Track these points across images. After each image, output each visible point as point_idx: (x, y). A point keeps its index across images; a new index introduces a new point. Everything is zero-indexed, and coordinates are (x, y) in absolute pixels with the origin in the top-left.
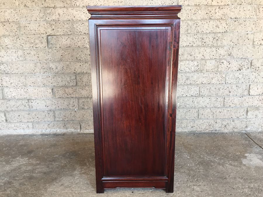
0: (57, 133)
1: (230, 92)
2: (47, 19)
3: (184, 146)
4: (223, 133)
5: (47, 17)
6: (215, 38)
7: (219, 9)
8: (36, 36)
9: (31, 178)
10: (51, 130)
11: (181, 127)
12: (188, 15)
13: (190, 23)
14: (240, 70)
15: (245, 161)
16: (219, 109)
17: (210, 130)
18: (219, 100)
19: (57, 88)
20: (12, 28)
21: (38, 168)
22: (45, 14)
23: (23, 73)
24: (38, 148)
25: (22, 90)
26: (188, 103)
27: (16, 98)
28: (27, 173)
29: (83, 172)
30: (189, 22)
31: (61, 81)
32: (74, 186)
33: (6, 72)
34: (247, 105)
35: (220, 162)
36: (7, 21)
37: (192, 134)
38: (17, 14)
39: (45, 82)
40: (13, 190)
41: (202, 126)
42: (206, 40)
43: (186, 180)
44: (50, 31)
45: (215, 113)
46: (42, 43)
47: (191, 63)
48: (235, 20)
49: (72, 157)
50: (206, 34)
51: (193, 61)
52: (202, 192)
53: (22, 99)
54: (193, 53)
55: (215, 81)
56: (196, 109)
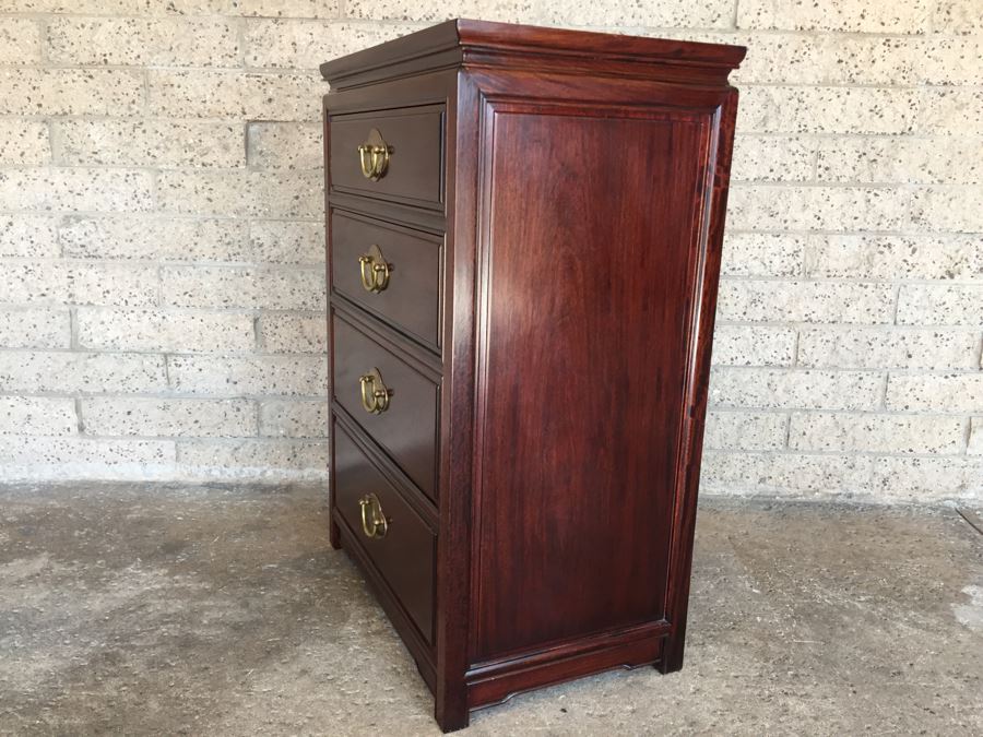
0: (265, 483)
1: (910, 356)
2: (249, 59)
3: (735, 547)
4: (874, 507)
5: (248, 53)
6: (865, 154)
7: (886, 48)
8: (207, 121)
9: (186, 643)
10: (241, 471)
11: (721, 479)
12: (771, 66)
13: (777, 95)
14: (952, 276)
15: (963, 614)
16: (865, 417)
17: (827, 495)
18: (868, 385)
19: (272, 317)
20: (118, 90)
21: (209, 608)
22: (242, 41)
23: (152, 257)
24: (199, 536)
25: (146, 317)
26: (751, 389)
27: (123, 348)
28: (169, 626)
29: (374, 627)
30: (772, 90)
31: (288, 290)
32: (346, 678)
33: (90, 249)
34: (969, 406)
35: (874, 613)
36: (100, 63)
37: (762, 507)
38: (140, 37)
39: (230, 293)
40: (125, 685)
41: (800, 477)
42: (833, 161)
43: (754, 673)
44: (257, 107)
45: (851, 433)
46: (226, 148)
47: (773, 244)
48: (942, 89)
49: (327, 572)
50: (835, 136)
51: (778, 236)
52: (816, 719)
53: (142, 350)
54: (781, 208)
55: (856, 314)
56: (781, 414)
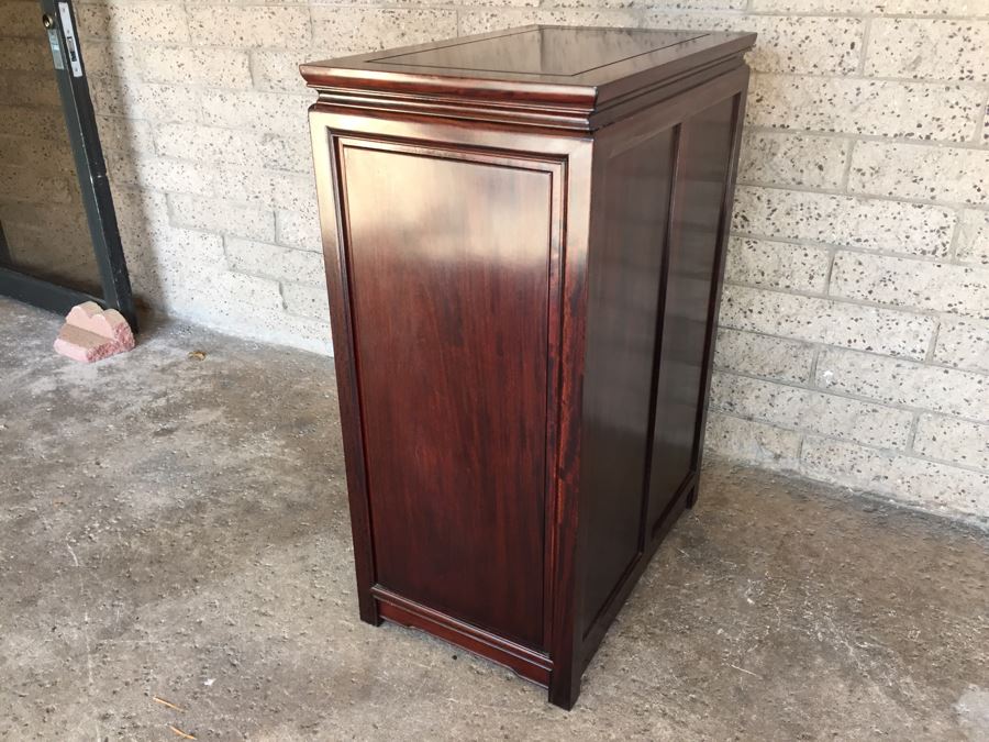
3: (780, 547)
9: (251, 509)
13: (935, 31)
15: (972, 701)
17: (956, 512)
20: (293, 25)
26: (870, 377)
28: (252, 491)
30: (928, 24)
33: (281, 163)
35: (861, 665)
37: (864, 507)
40: (192, 531)
41: (924, 484)
43: (655, 684)
47: (915, 216)
51: (920, 207)
54: (926, 173)
56: (907, 412)
